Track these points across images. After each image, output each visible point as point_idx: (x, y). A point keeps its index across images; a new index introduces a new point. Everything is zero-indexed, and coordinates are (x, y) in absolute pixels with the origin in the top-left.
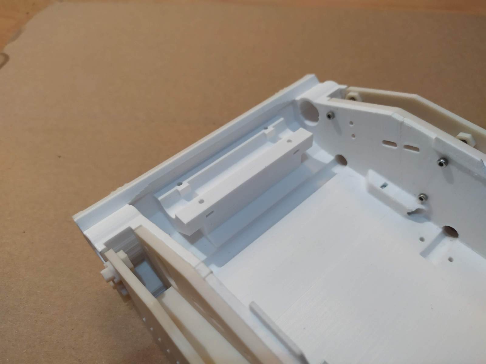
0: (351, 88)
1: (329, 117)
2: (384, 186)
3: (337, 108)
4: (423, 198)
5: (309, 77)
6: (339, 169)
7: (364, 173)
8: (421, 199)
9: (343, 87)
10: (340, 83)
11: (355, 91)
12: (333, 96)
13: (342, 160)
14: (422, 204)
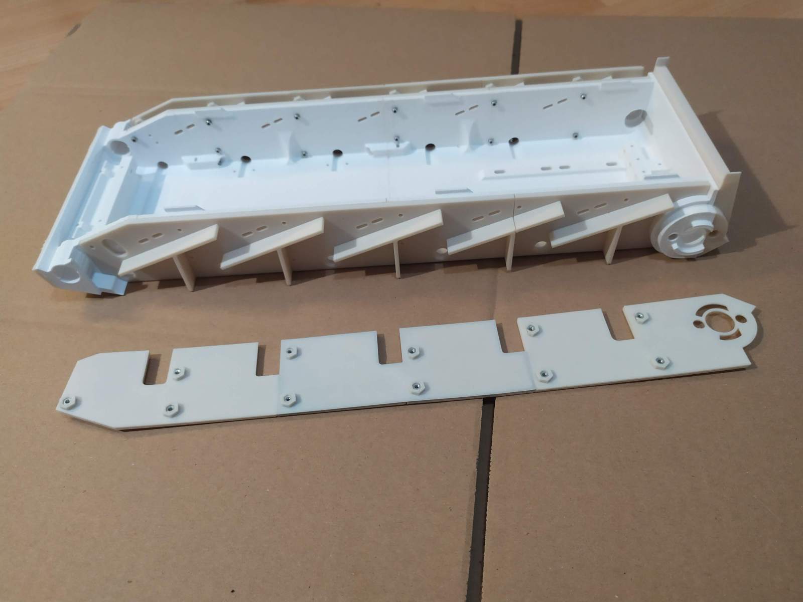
0: (134, 118)
1: (134, 141)
2: (196, 159)
3: (135, 132)
4: (218, 151)
5: (101, 129)
6: (165, 172)
7: (181, 162)
8: (218, 152)
9: (128, 121)
10: (124, 120)
11: (137, 118)
12: (126, 128)
13: (163, 165)
14: (221, 154)
